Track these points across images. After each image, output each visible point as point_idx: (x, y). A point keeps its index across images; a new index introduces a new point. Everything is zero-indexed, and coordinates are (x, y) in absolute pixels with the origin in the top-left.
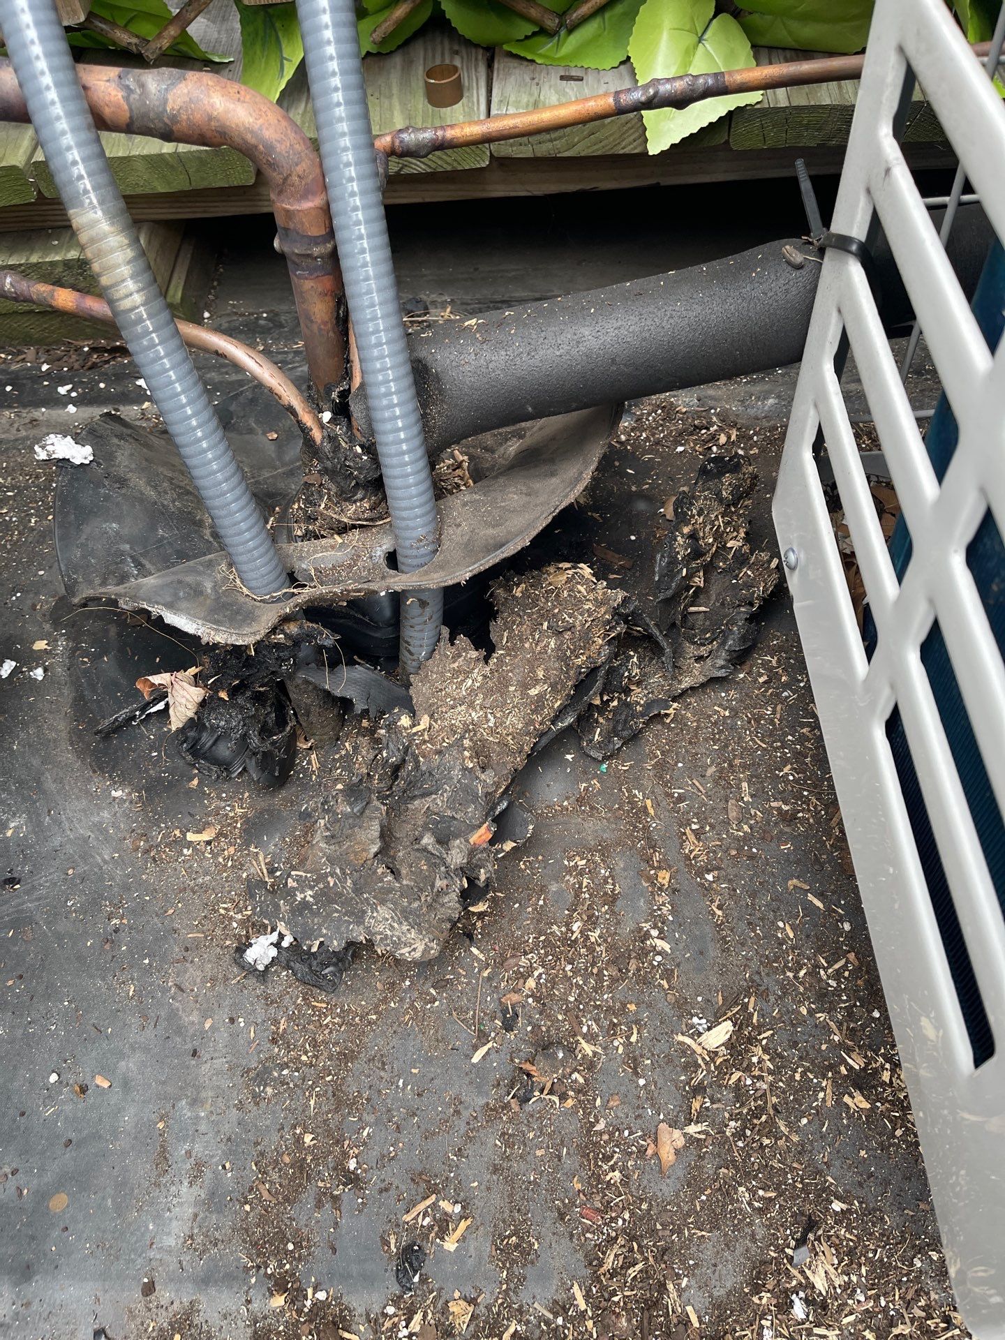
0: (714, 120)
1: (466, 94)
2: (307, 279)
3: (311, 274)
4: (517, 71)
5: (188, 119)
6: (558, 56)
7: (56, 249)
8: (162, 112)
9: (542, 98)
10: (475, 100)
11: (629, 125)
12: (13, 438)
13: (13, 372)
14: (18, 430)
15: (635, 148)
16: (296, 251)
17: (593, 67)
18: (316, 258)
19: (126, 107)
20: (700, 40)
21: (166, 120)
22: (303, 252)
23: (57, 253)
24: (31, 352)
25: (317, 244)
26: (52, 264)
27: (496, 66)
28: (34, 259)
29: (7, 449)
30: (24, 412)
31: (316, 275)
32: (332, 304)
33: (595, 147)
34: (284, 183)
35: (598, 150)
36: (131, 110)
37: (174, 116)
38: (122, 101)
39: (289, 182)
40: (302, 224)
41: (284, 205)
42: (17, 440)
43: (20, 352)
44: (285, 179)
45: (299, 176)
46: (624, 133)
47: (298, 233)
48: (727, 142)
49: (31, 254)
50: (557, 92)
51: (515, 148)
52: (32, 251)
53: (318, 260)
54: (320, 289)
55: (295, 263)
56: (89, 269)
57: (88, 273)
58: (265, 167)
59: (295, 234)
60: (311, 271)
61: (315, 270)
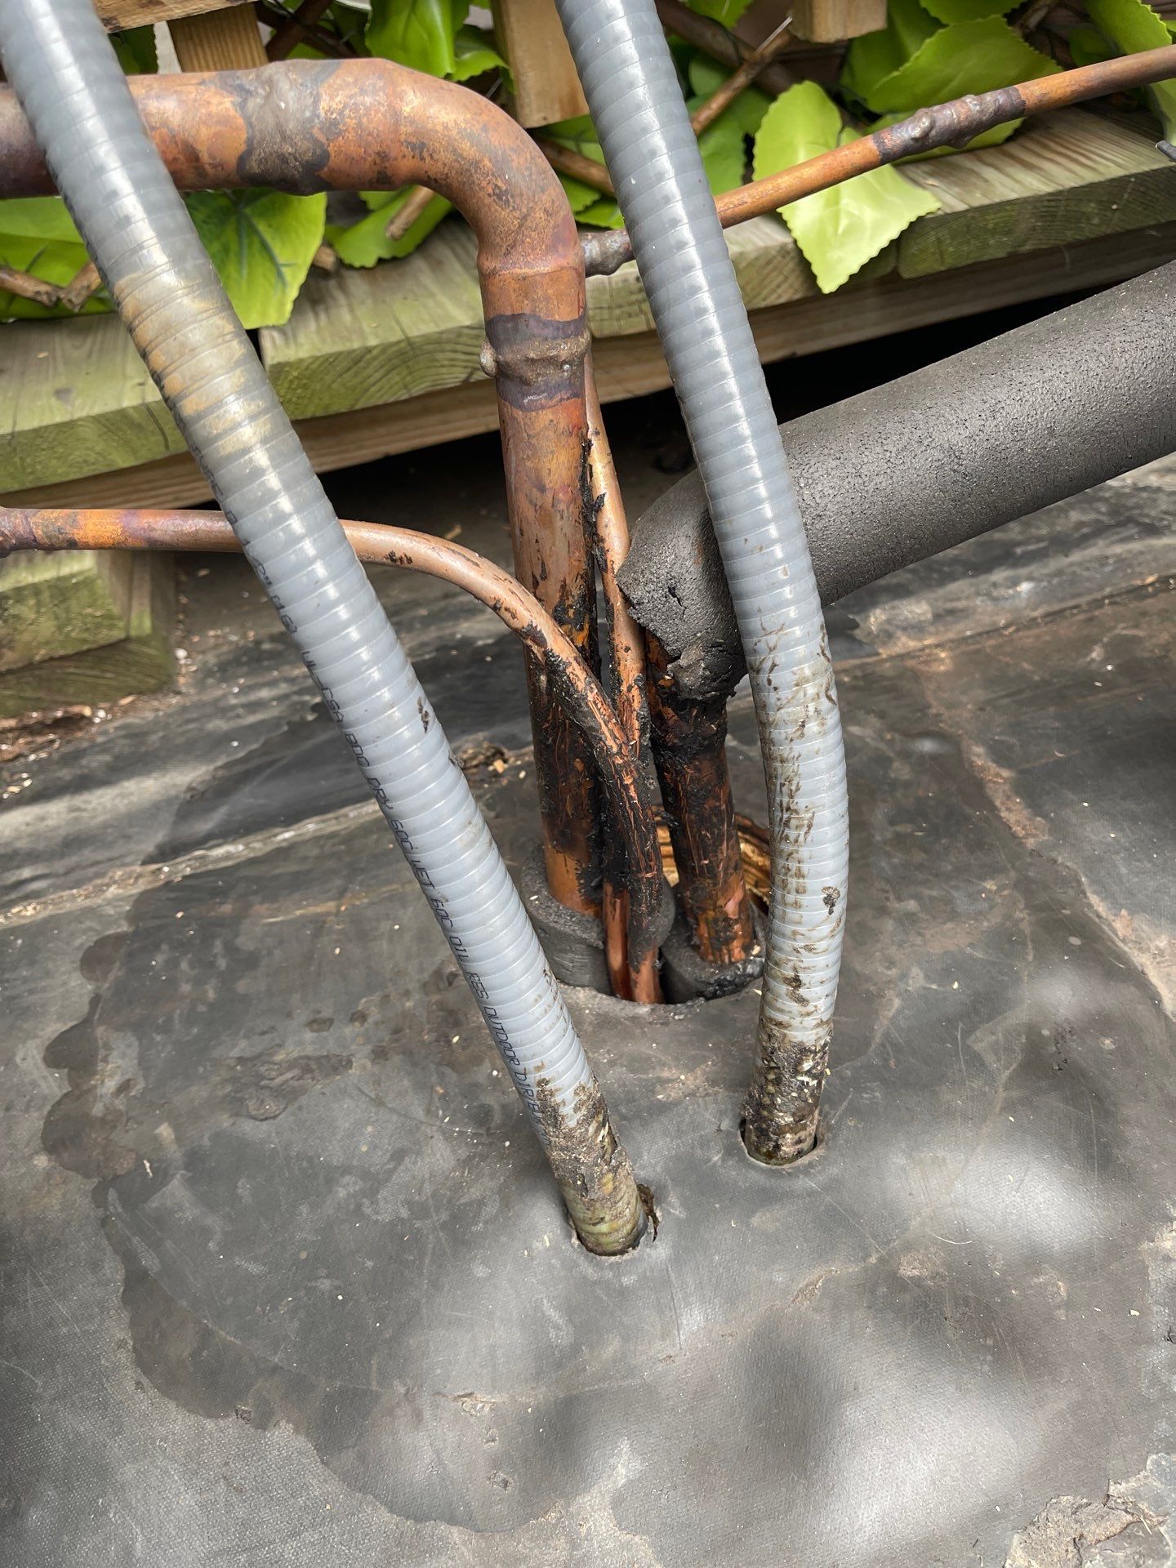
2: (543, 408)
3: (550, 398)
5: (360, 124)
8: (310, 120)
16: (532, 355)
18: (564, 362)
19: (241, 121)
21: (316, 132)
22: (544, 354)
25: (567, 336)
31: (558, 398)
32: (577, 452)
34: (520, 226)
36: (250, 125)
37: (334, 123)
38: (232, 112)
39: (528, 223)
40: (546, 299)
41: (518, 271)
44: (525, 218)
45: (546, 211)
47: (539, 320)
48: (896, 270)
53: (566, 367)
54: (562, 425)
55: (525, 382)
56: (13, 605)
57: (12, 611)
58: (487, 200)
59: (532, 323)
60: (551, 390)
61: (558, 387)
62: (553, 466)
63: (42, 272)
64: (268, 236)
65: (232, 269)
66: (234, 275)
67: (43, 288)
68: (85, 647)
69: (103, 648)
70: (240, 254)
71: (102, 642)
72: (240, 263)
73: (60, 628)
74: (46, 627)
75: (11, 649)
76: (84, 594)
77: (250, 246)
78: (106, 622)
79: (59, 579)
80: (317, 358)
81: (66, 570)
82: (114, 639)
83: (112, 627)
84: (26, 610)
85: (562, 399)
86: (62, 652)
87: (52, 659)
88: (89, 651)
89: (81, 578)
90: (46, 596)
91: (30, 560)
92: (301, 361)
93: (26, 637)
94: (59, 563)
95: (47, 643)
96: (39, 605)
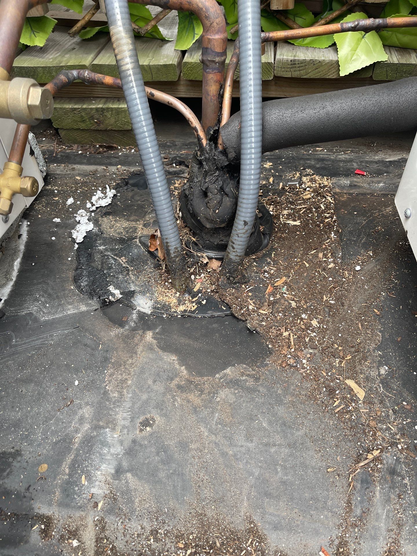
0: (368, 65)
1: (266, 53)
2: (210, 73)
3: (213, 71)
4: (287, 47)
6: (303, 43)
7: (94, 104)
9: (297, 54)
10: (270, 55)
11: (332, 66)
12: (64, 173)
13: (67, 153)
14: (67, 171)
15: (334, 76)
16: (209, 59)
17: (318, 47)
18: (217, 63)
20: (363, 37)
22: (212, 59)
23: (94, 105)
24: (75, 147)
25: (218, 56)
26: (92, 109)
27: (278, 45)
28: (85, 106)
29: (61, 177)
30: (70, 166)
31: (215, 71)
32: (218, 87)
33: (317, 75)
34: (210, 26)
35: (318, 76)
39: (212, 26)
40: (214, 45)
41: (208, 37)
42: (66, 174)
43: (71, 146)
44: (211, 24)
45: (217, 23)
46: (330, 69)
47: (211, 50)
48: (371, 76)
49: (83, 105)
50: (303, 53)
51: (284, 73)
52: (84, 104)
53: (217, 64)
54: (215, 79)
55: (207, 66)
56: (106, 112)
57: (105, 114)
58: (204, 18)
59: (210, 51)
60: (213, 69)
61: (215, 69)
62: (211, 89)
63: (138, 23)
64: (195, 26)
65: (184, 33)
66: (184, 34)
67: (137, 27)
68: (121, 129)
69: (125, 130)
70: (187, 29)
71: (125, 129)
72: (186, 31)
73: (116, 122)
74: (112, 121)
75: (103, 124)
76: (123, 114)
77: (190, 27)
78: (127, 124)
79: (118, 108)
80: (196, 63)
81: (120, 106)
82: (128, 129)
83: (128, 125)
84: (108, 115)
85: (215, 72)
86: (114, 129)
87: (112, 130)
88: (121, 130)
89: (123, 109)
90: (114, 112)
91: (113, 102)
92: (192, 63)
93: (107, 122)
94: (120, 104)
95: (112, 125)
96: (112, 114)
